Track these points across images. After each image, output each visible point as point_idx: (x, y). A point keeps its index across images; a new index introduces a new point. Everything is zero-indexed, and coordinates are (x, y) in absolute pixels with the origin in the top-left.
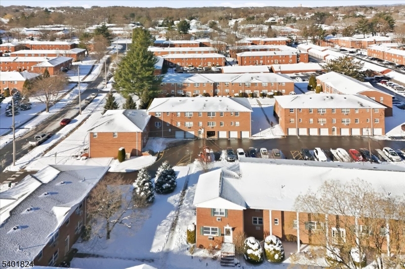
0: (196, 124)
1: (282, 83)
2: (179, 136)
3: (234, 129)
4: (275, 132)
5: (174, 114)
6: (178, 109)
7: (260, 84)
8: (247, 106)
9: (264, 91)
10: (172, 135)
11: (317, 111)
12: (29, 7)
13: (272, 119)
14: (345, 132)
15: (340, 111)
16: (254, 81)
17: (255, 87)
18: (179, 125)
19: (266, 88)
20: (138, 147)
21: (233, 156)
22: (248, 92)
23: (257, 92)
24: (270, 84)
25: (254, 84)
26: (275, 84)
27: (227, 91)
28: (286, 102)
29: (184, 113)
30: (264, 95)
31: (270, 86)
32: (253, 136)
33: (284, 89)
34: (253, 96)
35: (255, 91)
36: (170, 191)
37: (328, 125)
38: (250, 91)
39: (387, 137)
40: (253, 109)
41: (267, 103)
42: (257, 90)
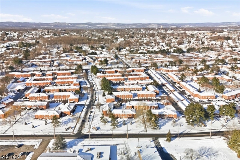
0: (123, 97)
2: (120, 99)
3: (130, 98)
4: (137, 98)
5: (119, 95)
6: (119, 94)
7: (135, 88)
8: (131, 93)
9: (135, 90)
10: (118, 99)
11: (144, 94)
13: (136, 96)
14: (149, 98)
15: (148, 94)
16: (133, 87)
18: (119, 97)
20: (114, 101)
21: (129, 101)
22: (132, 90)
23: (134, 90)
24: (137, 88)
25: (133, 88)
27: (127, 90)
28: (139, 93)
29: (120, 95)
30: (135, 91)
31: (137, 89)
32: (133, 99)
33: (140, 89)
34: (133, 91)
36: (122, 106)
37: (146, 97)
39: (155, 99)
40: (133, 94)
41: (136, 92)
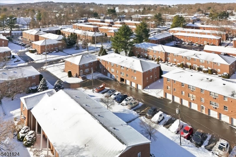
0: (116, 71)
1: (217, 63)
5: (107, 62)
7: (198, 60)
9: (201, 66)
11: (188, 86)
12: (162, 5)
15: (208, 93)
17: (194, 62)
18: (108, 69)
19: (203, 64)
22: (188, 64)
23: (196, 66)
26: (211, 62)
30: (200, 70)
32: (144, 90)
33: (219, 69)
35: (194, 65)
37: (197, 101)
38: (190, 64)
42: (195, 64)
